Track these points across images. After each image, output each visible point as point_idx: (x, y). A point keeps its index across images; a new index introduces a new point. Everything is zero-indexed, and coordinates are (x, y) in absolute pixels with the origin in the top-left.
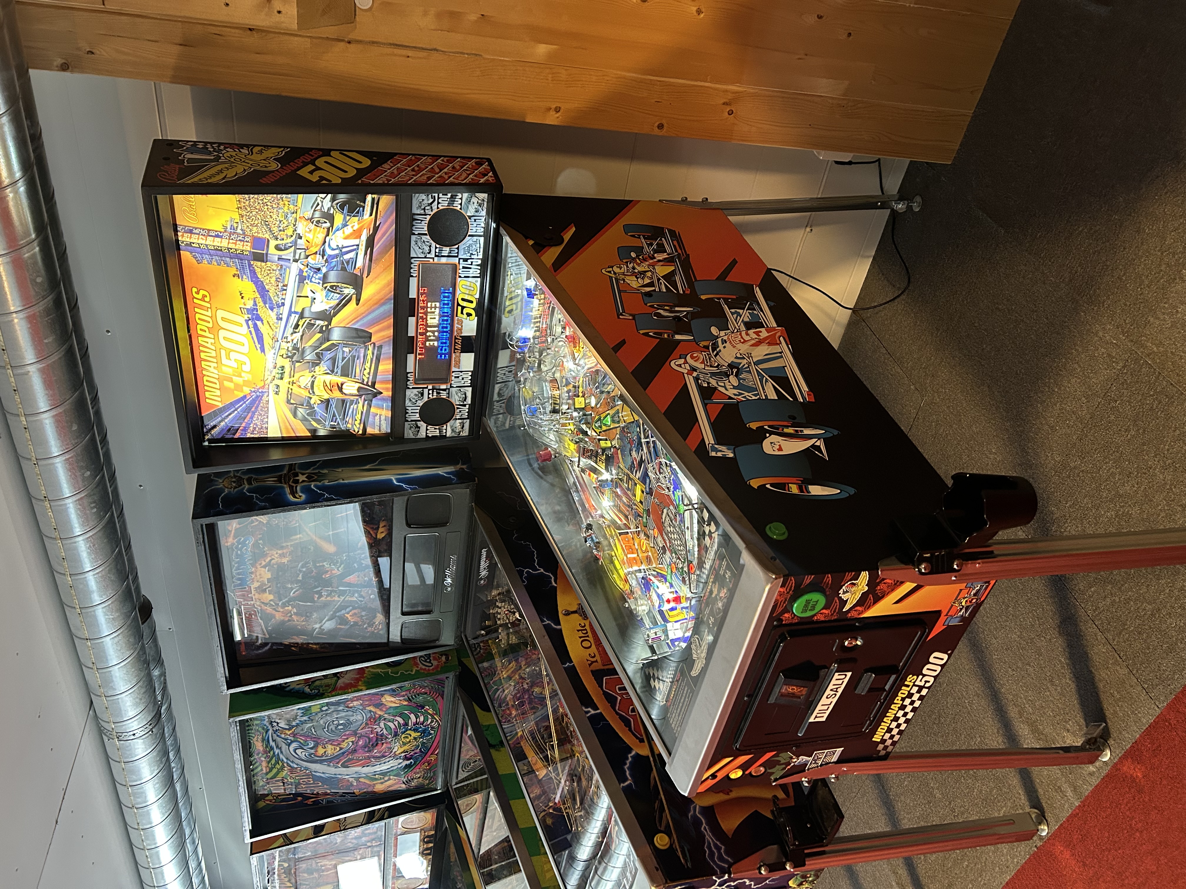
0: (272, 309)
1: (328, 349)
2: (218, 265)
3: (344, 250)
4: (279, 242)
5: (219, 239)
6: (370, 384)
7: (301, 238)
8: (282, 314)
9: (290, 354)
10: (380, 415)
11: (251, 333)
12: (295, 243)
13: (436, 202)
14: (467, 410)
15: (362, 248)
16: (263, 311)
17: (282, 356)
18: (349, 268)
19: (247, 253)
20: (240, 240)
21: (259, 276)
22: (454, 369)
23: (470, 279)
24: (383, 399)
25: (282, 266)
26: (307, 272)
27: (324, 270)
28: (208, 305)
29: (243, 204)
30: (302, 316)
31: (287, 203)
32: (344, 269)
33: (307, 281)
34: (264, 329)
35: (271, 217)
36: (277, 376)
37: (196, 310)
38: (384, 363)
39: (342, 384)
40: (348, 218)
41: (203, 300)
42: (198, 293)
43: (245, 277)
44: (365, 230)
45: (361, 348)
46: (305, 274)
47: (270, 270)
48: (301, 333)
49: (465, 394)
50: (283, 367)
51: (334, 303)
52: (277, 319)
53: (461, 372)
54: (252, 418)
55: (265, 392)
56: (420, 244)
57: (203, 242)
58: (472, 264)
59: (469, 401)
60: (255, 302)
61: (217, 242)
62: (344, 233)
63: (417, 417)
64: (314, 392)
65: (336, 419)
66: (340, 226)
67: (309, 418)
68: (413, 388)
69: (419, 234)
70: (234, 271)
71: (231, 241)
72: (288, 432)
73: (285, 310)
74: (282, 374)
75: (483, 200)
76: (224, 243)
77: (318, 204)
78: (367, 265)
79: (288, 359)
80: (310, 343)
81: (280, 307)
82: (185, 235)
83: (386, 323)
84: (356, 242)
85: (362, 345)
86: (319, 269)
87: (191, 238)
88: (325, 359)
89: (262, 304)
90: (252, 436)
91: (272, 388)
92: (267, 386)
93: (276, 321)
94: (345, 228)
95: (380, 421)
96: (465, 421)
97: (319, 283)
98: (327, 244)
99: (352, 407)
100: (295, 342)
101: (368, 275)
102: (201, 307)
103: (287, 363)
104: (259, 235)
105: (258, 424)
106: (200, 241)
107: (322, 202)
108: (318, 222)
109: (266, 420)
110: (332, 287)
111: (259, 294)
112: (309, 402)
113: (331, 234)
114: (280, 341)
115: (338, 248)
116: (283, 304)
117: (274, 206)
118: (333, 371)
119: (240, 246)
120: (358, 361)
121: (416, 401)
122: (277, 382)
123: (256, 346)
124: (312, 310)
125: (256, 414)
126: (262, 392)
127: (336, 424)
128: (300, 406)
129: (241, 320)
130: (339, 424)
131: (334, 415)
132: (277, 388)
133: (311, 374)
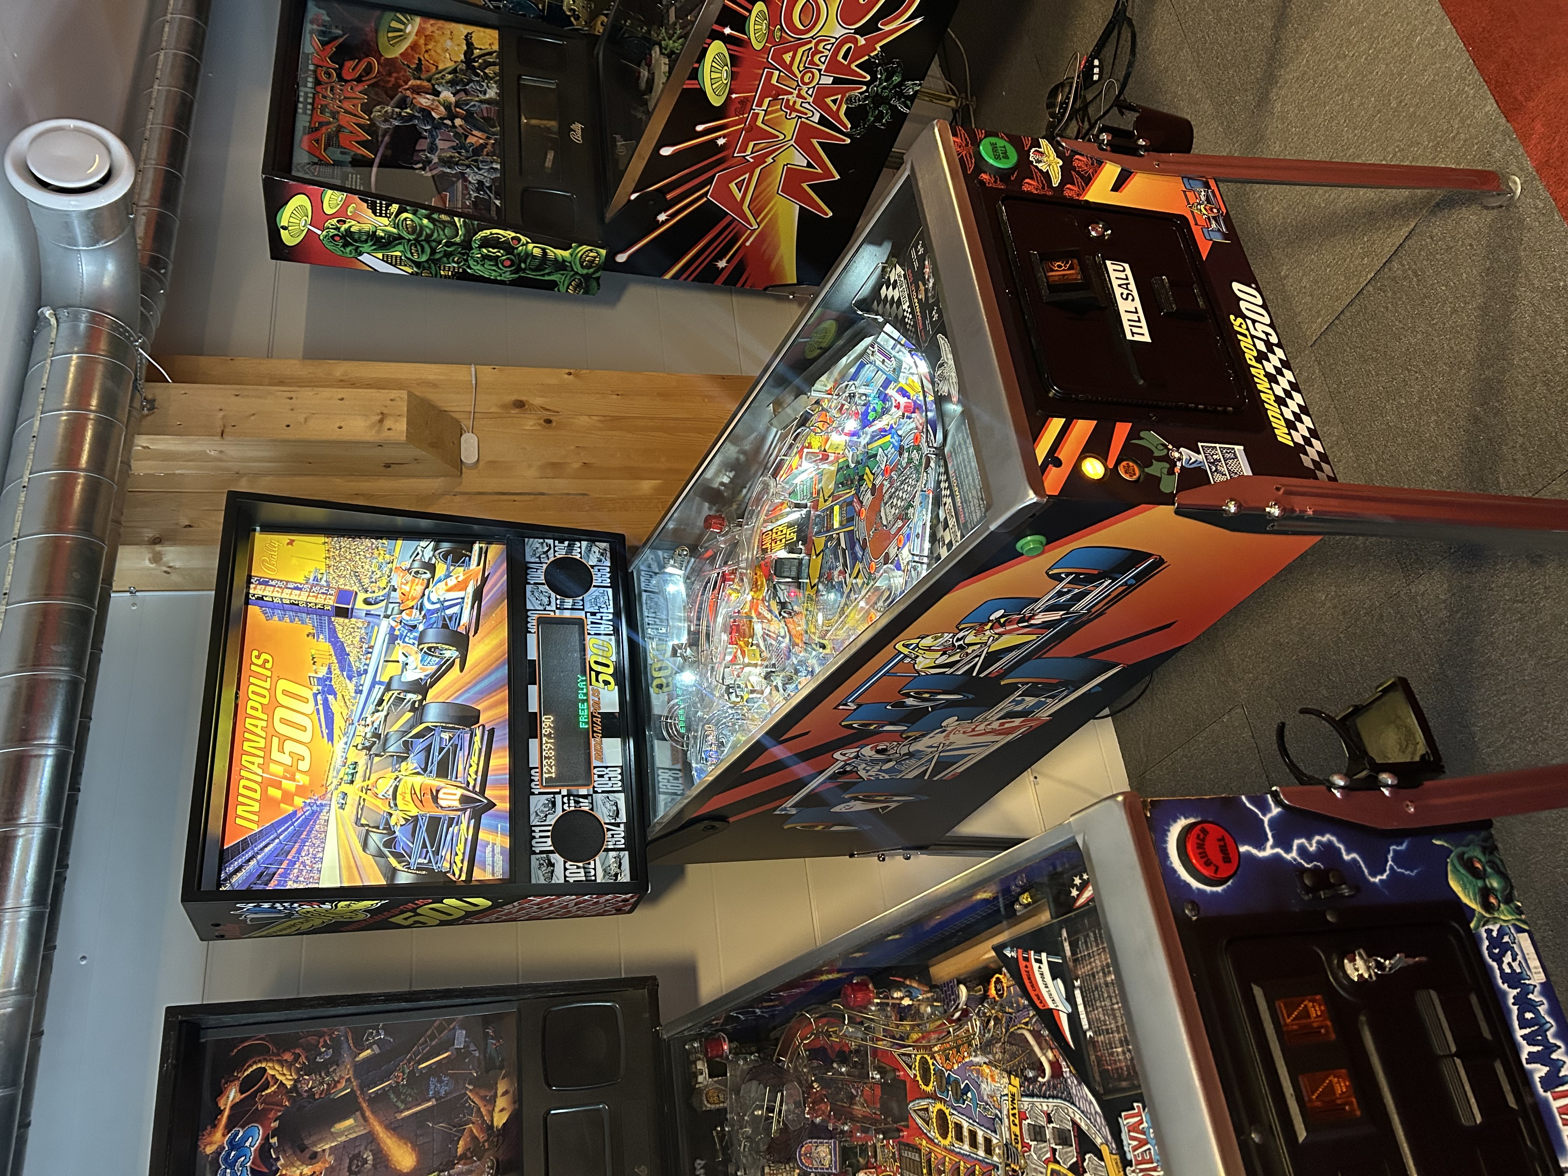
0: (350, 678)
1: (418, 736)
2: (291, 622)
3: (446, 604)
4: (369, 595)
5: (298, 592)
6: (477, 789)
7: (395, 590)
8: (362, 685)
9: (367, 744)
10: (494, 844)
11: (318, 713)
12: (388, 596)
13: (552, 551)
14: (623, 834)
15: (468, 601)
16: (339, 681)
17: (356, 746)
18: (451, 626)
19: (329, 608)
20: (323, 593)
21: (340, 635)
22: (595, 763)
23: (602, 637)
24: (497, 817)
25: (369, 623)
26: (399, 630)
27: (421, 628)
28: (269, 673)
29: (332, 554)
30: (388, 687)
31: (382, 552)
32: (445, 626)
33: (398, 641)
34: (336, 706)
35: (363, 567)
36: (346, 778)
37: (252, 680)
38: (498, 755)
39: (438, 791)
40: (452, 568)
41: (263, 666)
42: (258, 657)
43: (321, 636)
44: (472, 582)
45: (466, 733)
46: (397, 633)
47: (353, 628)
48: (385, 713)
49: (616, 804)
50: (356, 763)
51: (432, 669)
52: (356, 692)
53: (607, 767)
54: (299, 852)
55: (325, 805)
56: (537, 595)
57: (279, 595)
58: (601, 619)
59: (623, 817)
60: (329, 668)
61: (295, 596)
62: (446, 584)
63: (548, 845)
64: (396, 805)
65: (427, 852)
66: (443, 577)
67: (386, 851)
68: (540, 793)
69: (535, 584)
70: (309, 628)
71: (311, 594)
72: (351, 877)
73: (367, 680)
74: (353, 774)
75: (605, 550)
76: (302, 597)
77: (418, 554)
78: (474, 621)
79: (364, 752)
80: (396, 727)
81: (361, 675)
82: (259, 587)
83: (499, 697)
84: (461, 594)
85: (467, 729)
86: (415, 627)
87: (264, 590)
88: (415, 752)
89: (338, 672)
90: (295, 886)
91: (336, 797)
92: (329, 795)
93: (354, 695)
94: (448, 580)
95: (493, 856)
96: (622, 853)
97: (414, 644)
98: (426, 597)
99: (451, 829)
100: (376, 725)
101: (476, 632)
102: (258, 676)
103: (362, 759)
104: (347, 588)
105: (308, 862)
106: (275, 594)
107: (423, 552)
108: (417, 573)
109: (320, 855)
110: (429, 649)
111: (337, 658)
112: (387, 823)
113: (431, 585)
114: (356, 724)
115: (439, 601)
116: (366, 671)
117: (368, 555)
118: (425, 770)
119: (321, 600)
120: (461, 754)
121: (546, 816)
122: (345, 787)
123: (322, 732)
124: (403, 680)
125: (307, 844)
126: (321, 805)
127: (426, 861)
128: (374, 830)
129: (308, 694)
130: (430, 861)
131: (424, 846)
132: (343, 799)
133: (394, 775)
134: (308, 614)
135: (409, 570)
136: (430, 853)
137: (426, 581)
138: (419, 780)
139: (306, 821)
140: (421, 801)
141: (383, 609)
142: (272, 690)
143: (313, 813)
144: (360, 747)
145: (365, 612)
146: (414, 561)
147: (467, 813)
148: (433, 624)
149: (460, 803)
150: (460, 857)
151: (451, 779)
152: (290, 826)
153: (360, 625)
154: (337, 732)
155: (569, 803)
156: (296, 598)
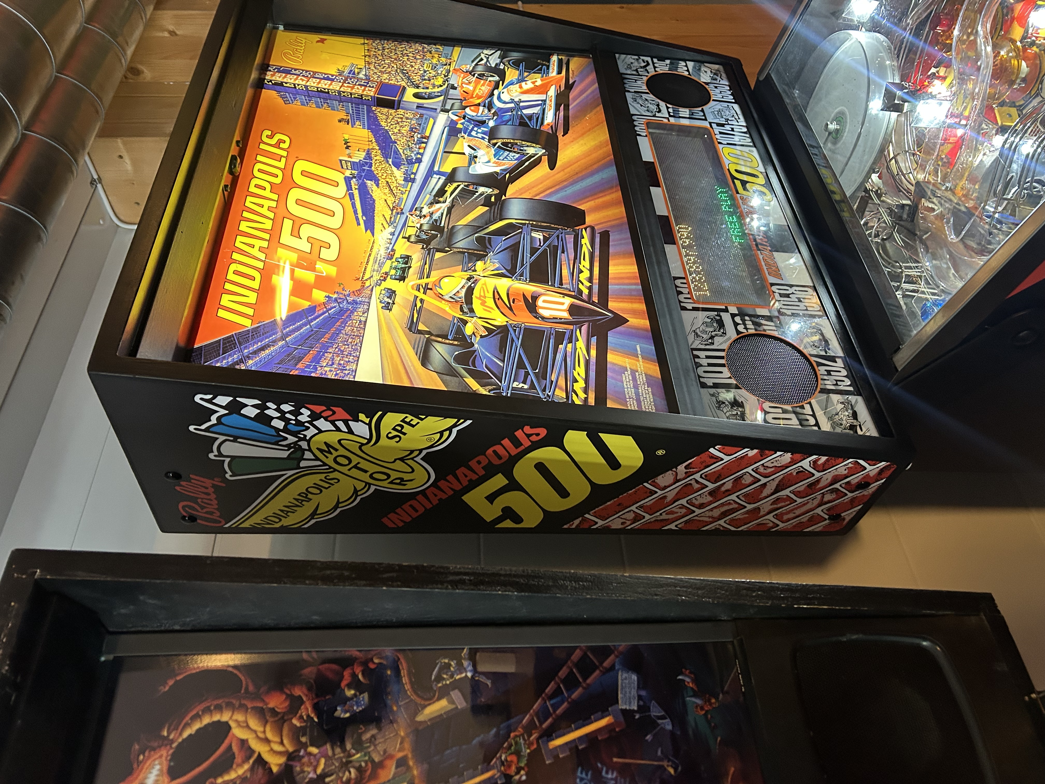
0: (398, 166)
1: (501, 232)
2: (318, 107)
3: (522, 104)
4: (420, 90)
5: (328, 82)
6: (595, 300)
7: (454, 88)
8: (415, 174)
9: (424, 237)
10: (634, 370)
11: (352, 197)
12: (446, 92)
13: (651, 66)
14: (845, 373)
15: (552, 104)
16: (382, 168)
17: (408, 238)
18: (532, 124)
19: (369, 98)
20: (361, 85)
22: (771, 280)
23: (739, 148)
24: (632, 335)
25: (422, 115)
26: (462, 124)
28: (284, 153)
30: (451, 178)
31: (436, 55)
32: (523, 124)
33: (462, 134)
34: (378, 193)
35: (412, 66)
37: (260, 158)
39: (535, 298)
40: (526, 74)
42: (270, 137)
44: (553, 87)
45: (568, 234)
48: (448, 203)
50: (408, 257)
51: (510, 164)
52: (406, 180)
53: (790, 286)
55: (361, 303)
56: (640, 102)
57: (303, 83)
58: (733, 130)
60: (368, 154)
62: (521, 87)
63: (726, 377)
64: (472, 310)
66: (515, 81)
67: (459, 368)
68: (696, 309)
69: (636, 92)
70: (341, 115)
73: (422, 169)
74: (403, 270)
75: (718, 72)
76: (333, 87)
78: (561, 122)
79: (420, 245)
80: (466, 220)
81: (413, 163)
82: (278, 74)
84: (543, 97)
85: (569, 230)
86: (483, 122)
87: (285, 77)
88: (496, 251)
89: (380, 158)
91: (378, 294)
92: (367, 292)
93: (403, 183)
94: (523, 84)
95: (636, 385)
96: (852, 398)
97: (483, 138)
98: (495, 97)
99: (561, 347)
101: (566, 133)
102: (269, 154)
103: (417, 253)
106: (299, 82)
107: (487, 58)
108: (482, 75)
110: (505, 144)
111: (379, 145)
112: (460, 332)
113: (501, 87)
115: (513, 101)
116: (419, 161)
117: (418, 57)
118: (512, 272)
119: (358, 90)
120: (564, 256)
121: (712, 337)
122: (391, 284)
123: (357, 219)
124: (470, 172)
125: (331, 350)
126: (355, 302)
127: (526, 387)
128: (440, 339)
129: (339, 178)
130: (532, 386)
131: (521, 365)
132: (390, 297)
133: (466, 275)
134: (340, 101)
135: (472, 73)
136: (532, 376)
137: (493, 83)
138: (504, 284)
139: (330, 322)
140: (511, 309)
141: (440, 104)
142: (288, 172)
143: (342, 312)
144: (413, 239)
145: (416, 105)
146: (477, 65)
147: (584, 328)
148: (508, 121)
149: (571, 315)
150: (581, 384)
151: (553, 285)
152: (305, 325)
153: (409, 115)
154: (378, 220)
155: (745, 324)
156: (324, 87)
